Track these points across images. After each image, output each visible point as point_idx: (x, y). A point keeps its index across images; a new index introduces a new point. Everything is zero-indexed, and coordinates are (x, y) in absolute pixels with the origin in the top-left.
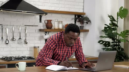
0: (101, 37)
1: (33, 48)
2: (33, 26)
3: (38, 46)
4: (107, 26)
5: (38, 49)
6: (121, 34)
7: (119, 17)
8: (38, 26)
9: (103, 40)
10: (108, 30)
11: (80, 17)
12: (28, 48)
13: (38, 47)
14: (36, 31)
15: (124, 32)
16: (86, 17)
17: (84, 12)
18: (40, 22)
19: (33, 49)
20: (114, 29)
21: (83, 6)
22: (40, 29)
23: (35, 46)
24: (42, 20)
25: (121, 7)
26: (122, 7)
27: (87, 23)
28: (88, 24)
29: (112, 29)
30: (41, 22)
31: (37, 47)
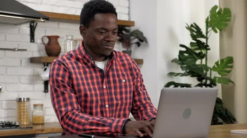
0: (171, 74)
1: (15, 102)
2: (14, 50)
3: (28, 97)
4: (184, 49)
5: (27, 104)
6: (216, 66)
7: (211, 28)
8: (26, 50)
9: (176, 82)
10: (187, 58)
11: (124, 32)
12: (4, 103)
13: (28, 99)
14: (21, 61)
15: (222, 61)
16: (137, 31)
17: (132, 20)
18: (31, 42)
19: (15, 105)
20: (201, 56)
21: (129, 8)
22: (31, 56)
23: (20, 97)
24: (36, 37)
25: (213, 6)
26: (216, 7)
27: (138, 44)
28: (140, 47)
29: (195, 56)
30: (34, 42)
31: (24, 99)
